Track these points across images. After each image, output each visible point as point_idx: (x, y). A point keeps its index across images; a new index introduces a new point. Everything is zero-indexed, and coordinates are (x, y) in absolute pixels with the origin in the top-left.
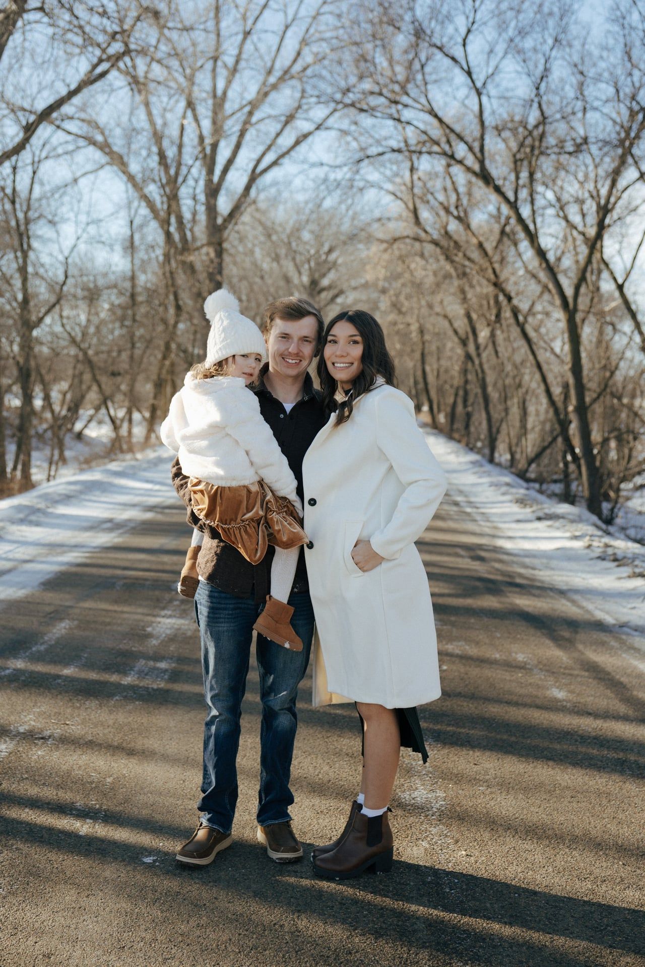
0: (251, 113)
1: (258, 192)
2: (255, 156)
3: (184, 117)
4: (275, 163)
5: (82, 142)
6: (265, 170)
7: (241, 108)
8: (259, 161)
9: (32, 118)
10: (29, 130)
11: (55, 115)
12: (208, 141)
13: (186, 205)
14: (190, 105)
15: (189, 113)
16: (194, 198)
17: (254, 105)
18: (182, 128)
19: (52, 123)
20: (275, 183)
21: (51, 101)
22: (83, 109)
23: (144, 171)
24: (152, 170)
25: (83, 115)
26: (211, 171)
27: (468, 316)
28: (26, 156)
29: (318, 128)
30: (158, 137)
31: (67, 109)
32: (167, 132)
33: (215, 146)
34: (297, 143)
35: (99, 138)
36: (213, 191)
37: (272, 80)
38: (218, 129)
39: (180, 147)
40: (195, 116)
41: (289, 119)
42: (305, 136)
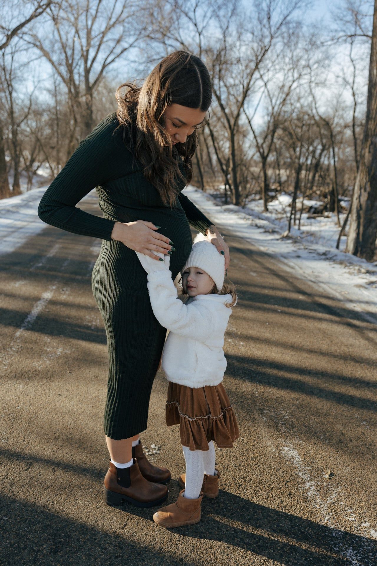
0: (103, 37)
1: (107, 73)
2: (105, 57)
3: (75, 36)
4: (113, 61)
5: (31, 45)
6: (110, 63)
7: (99, 35)
8: (106, 59)
9: (10, 33)
10: (9, 37)
11: (19, 32)
12: (84, 49)
13: (76, 77)
14: (77, 32)
15: (77, 35)
16: (79, 74)
17: (104, 34)
18: (74, 42)
19: (17, 35)
20: (113, 70)
21: (18, 24)
22: (31, 30)
23: (59, 60)
24: (62, 60)
25: (31, 33)
26: (86, 62)
28: (8, 50)
29: (131, 46)
30: (64, 46)
31: (25, 29)
32: (68, 44)
33: (88, 51)
34: (122, 52)
35: (38, 44)
36: (87, 71)
37: (111, 22)
38: (89, 44)
39: (73, 50)
40: (79, 37)
41: (118, 41)
42: (125, 50)
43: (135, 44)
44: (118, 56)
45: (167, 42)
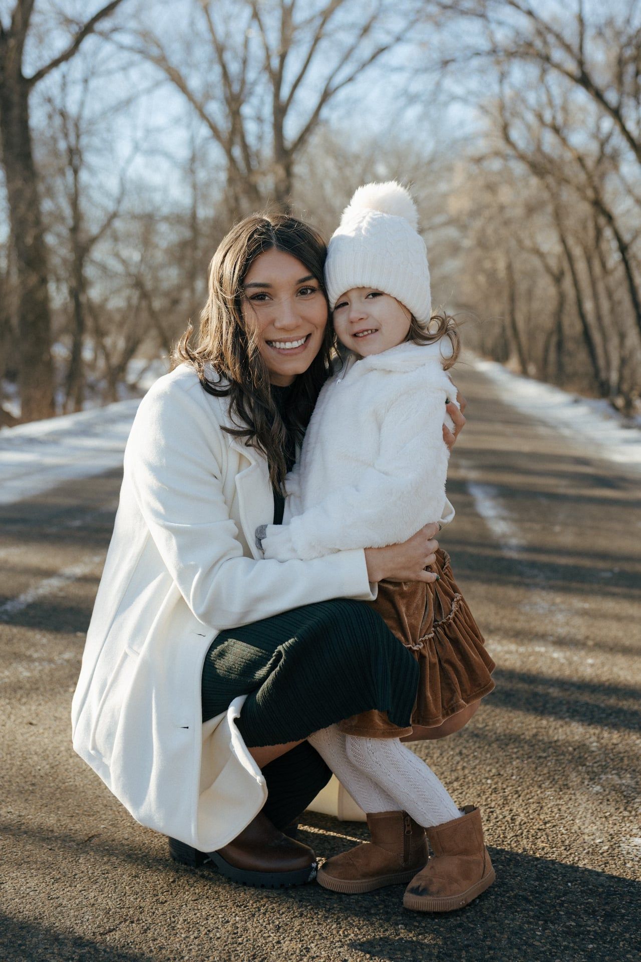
0: (324, 23)
3: (249, 27)
4: (351, 79)
5: (137, 57)
6: (341, 86)
7: (311, 20)
8: (332, 76)
9: (78, 29)
12: (274, 53)
14: (256, 14)
15: (255, 25)
16: (260, 119)
17: (326, 15)
18: (247, 40)
19: (100, 34)
26: (277, 88)
27: (563, 241)
29: (398, 39)
30: (220, 50)
32: (231, 44)
33: (282, 58)
34: (374, 57)
35: (155, 52)
36: (281, 111)
38: (286, 42)
39: (245, 60)
40: (262, 28)
41: (366, 30)
42: (381, 50)
43: (409, 35)
44: (363, 66)
45: (491, 14)
